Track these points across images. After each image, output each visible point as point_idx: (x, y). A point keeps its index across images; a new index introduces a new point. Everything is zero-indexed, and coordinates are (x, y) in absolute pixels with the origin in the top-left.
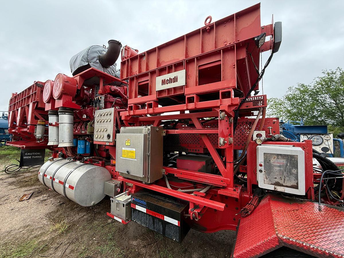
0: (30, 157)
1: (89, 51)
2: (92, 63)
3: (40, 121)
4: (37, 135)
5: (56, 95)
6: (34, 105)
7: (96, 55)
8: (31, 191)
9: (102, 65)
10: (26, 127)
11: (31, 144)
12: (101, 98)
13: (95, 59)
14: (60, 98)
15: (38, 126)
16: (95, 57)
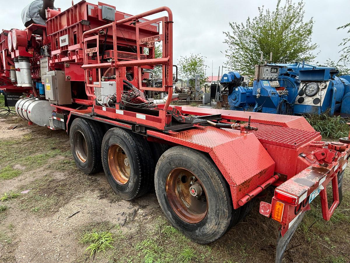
0: (11, 99)
1: (31, 7)
2: (34, 18)
3: (12, 67)
4: (12, 79)
5: (15, 46)
6: (6, 52)
7: (36, 10)
8: (16, 126)
9: (43, 18)
10: (3, 73)
11: (10, 87)
12: (44, 48)
13: (36, 15)
14: (17, 49)
15: (11, 71)
16: (36, 13)
